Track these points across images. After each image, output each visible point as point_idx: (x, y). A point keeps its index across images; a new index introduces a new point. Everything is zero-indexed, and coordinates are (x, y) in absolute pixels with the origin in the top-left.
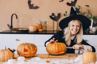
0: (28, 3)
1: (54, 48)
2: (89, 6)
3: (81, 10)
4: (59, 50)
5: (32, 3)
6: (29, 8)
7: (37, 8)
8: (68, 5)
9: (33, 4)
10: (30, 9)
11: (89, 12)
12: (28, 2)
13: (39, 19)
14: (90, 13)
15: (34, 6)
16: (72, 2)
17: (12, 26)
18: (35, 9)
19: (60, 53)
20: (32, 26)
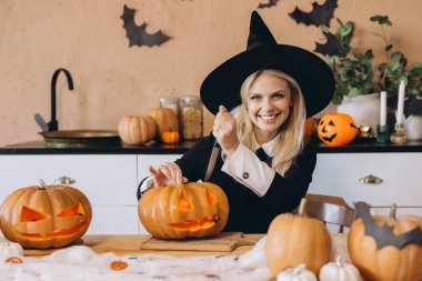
0: (122, 22)
1: (161, 207)
2: (386, 17)
3: (360, 43)
4: (183, 216)
5: (138, 21)
6: (127, 41)
7: (161, 39)
8: (298, 22)
9: (144, 26)
10: (131, 45)
11: (389, 47)
12: (122, 17)
13: (174, 91)
14: (397, 53)
15: (150, 30)
16: (315, 5)
17: (53, 125)
18: (155, 47)
19: (193, 229)
20: (131, 117)
